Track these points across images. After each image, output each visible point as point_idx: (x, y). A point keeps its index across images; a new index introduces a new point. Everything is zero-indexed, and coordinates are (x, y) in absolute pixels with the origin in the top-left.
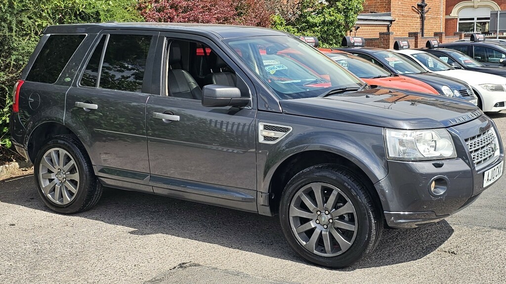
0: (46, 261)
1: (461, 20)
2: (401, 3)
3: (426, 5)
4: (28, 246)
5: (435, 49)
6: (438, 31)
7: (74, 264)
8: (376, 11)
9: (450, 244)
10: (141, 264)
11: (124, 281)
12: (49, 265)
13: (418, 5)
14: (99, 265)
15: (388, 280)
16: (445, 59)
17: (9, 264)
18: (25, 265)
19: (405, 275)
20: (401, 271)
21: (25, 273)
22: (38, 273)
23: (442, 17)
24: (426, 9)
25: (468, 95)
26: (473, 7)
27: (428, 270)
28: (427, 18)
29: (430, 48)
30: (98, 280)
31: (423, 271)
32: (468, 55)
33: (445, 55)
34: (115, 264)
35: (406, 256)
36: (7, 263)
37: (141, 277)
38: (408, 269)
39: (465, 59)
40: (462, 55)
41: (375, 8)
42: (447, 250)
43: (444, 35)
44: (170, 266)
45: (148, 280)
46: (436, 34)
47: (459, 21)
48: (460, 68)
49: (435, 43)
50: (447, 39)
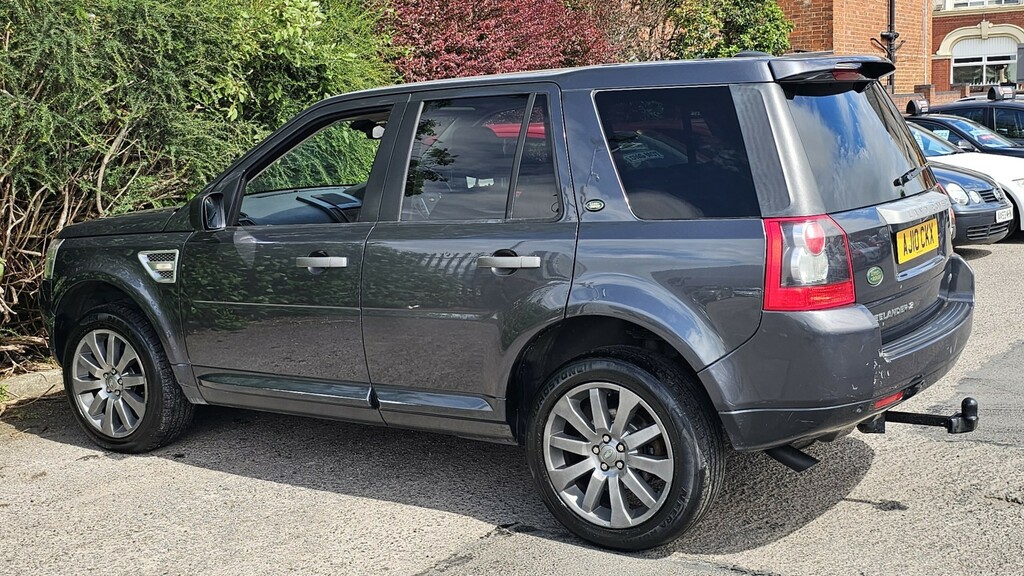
0: (249, 524)
1: (957, 61)
2: (852, 33)
3: (897, 36)
4: (213, 496)
5: (923, 116)
6: (920, 83)
7: (301, 529)
8: (805, 49)
9: (1007, 485)
10: (425, 528)
11: (399, 562)
12: (255, 532)
13: (882, 36)
14: (348, 530)
15: (900, 556)
16: (944, 134)
17: (183, 530)
18: (212, 531)
19: (932, 545)
20: (922, 537)
21: (213, 548)
22: (237, 548)
23: (927, 56)
24: (897, 42)
25: (996, 200)
26: (979, 37)
27: (974, 536)
28: (899, 60)
29: (914, 114)
30: (350, 560)
31: (964, 538)
32: (984, 124)
33: (942, 125)
34: (378, 528)
35: (927, 508)
36: (178, 528)
37: (429, 554)
38: (935, 533)
39: (980, 132)
40: (973, 127)
41: (803, 42)
42: (1002, 495)
43: (933, 89)
44: (480, 531)
45: (443, 558)
46: (918, 89)
47: (953, 64)
48: (973, 151)
49: (922, 104)
50: (939, 97)
